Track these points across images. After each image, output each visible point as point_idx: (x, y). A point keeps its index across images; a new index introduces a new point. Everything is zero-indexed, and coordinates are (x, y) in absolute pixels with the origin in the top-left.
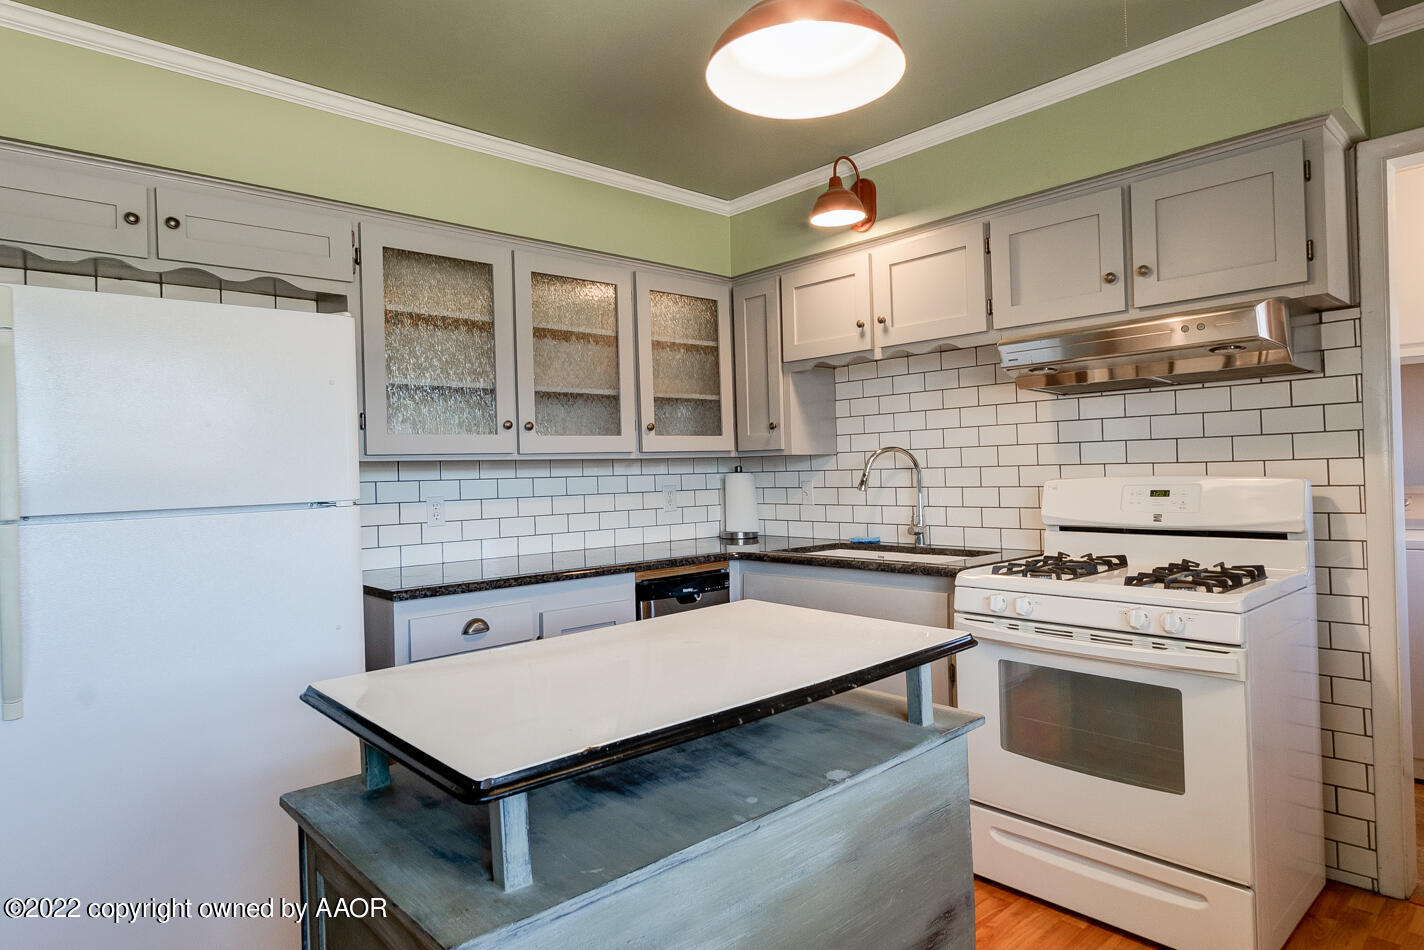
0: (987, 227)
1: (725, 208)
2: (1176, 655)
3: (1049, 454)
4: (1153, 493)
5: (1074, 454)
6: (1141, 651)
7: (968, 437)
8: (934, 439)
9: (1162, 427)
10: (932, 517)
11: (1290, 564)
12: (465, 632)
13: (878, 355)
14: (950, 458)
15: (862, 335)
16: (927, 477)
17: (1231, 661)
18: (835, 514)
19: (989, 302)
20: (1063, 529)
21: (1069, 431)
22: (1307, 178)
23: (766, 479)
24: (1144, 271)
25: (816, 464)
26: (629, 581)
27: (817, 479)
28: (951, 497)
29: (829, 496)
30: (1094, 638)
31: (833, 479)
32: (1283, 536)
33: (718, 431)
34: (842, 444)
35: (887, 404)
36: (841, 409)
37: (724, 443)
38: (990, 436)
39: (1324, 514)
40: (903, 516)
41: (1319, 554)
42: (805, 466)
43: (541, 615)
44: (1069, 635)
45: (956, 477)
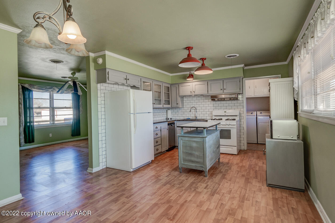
0: (208, 82)
1: (171, 75)
2: (230, 126)
3: (212, 108)
4: (225, 112)
5: (215, 108)
6: (227, 126)
7: (202, 106)
8: (198, 106)
9: (225, 105)
10: (197, 115)
11: (237, 118)
12: (156, 128)
13: (193, 96)
14: (200, 108)
15: (191, 93)
16: (197, 111)
17: (235, 126)
18: (183, 115)
19: (208, 91)
20: (215, 116)
21: (215, 105)
22: (240, 82)
23: (173, 111)
24: (225, 89)
25: (180, 109)
26: (167, 123)
27: (181, 111)
28: (200, 113)
29: (183, 113)
30: (223, 126)
31: (183, 111)
32: (237, 116)
33: (169, 104)
34: (185, 106)
35: (191, 101)
36: (184, 102)
37: (170, 106)
38: (205, 106)
39: (240, 114)
40: (193, 115)
41: (240, 118)
42: (179, 109)
43: (161, 127)
44: (220, 125)
45: (201, 110)
